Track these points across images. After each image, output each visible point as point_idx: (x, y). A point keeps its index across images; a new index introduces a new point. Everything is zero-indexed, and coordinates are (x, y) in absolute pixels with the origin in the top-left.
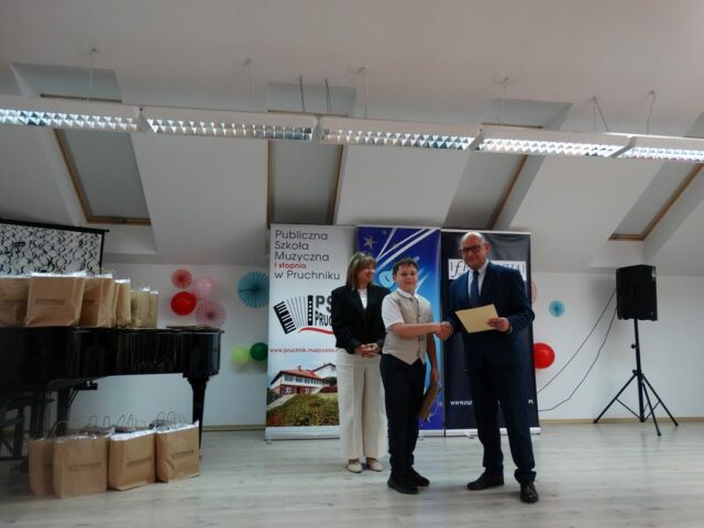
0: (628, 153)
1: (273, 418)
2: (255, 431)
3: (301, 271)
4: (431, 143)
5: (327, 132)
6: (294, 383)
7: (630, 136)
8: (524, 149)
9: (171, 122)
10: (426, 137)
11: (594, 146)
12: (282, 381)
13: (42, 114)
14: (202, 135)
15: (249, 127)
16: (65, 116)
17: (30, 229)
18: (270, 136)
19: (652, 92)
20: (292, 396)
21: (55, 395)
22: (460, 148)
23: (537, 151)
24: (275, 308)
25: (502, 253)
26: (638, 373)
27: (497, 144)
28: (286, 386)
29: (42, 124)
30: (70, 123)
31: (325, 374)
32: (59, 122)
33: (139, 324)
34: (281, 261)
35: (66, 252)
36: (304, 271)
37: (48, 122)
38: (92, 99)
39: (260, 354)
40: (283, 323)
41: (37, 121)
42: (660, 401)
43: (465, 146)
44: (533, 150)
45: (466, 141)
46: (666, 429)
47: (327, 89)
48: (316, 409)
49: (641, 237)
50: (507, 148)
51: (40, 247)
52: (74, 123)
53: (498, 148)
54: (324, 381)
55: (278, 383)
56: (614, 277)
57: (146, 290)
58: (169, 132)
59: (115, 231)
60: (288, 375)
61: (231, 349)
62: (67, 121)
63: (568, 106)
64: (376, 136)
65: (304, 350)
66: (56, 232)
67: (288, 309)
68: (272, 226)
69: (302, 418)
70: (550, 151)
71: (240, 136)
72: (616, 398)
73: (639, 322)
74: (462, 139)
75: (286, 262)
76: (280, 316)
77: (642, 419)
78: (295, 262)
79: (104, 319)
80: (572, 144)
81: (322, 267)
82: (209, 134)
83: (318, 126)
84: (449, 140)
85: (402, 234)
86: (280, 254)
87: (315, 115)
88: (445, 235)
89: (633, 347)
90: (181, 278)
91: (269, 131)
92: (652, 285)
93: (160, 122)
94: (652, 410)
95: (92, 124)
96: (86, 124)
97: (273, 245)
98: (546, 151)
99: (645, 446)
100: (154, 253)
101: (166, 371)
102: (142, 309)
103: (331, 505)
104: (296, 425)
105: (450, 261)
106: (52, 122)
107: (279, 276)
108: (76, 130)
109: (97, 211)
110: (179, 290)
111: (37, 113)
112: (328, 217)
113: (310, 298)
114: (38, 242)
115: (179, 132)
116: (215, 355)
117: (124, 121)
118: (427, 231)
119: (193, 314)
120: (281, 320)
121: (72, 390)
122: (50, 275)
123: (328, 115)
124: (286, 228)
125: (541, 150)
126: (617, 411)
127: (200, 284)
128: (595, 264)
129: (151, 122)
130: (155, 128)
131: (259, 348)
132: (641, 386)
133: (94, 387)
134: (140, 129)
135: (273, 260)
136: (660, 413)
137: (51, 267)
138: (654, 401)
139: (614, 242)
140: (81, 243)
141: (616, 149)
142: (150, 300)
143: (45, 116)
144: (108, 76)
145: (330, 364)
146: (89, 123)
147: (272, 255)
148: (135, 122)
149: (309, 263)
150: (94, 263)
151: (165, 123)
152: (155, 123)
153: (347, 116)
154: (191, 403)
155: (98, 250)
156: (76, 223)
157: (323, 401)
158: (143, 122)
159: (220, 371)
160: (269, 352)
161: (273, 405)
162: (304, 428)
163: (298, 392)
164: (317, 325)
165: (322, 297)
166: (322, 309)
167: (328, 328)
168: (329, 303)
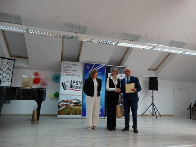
0: (154, 49)
1: (60, 113)
2: (55, 116)
3: (69, 74)
4: (105, 43)
5: (79, 37)
6: (66, 103)
7: (154, 45)
8: (129, 46)
9: (35, 31)
10: (104, 41)
11: (146, 47)
12: (63, 103)
14: (44, 35)
15: (57, 34)
16: (5, 27)
18: (63, 37)
19: (160, 34)
20: (65, 107)
22: (113, 44)
23: (132, 47)
24: (62, 83)
25: (122, 72)
26: (153, 103)
27: (121, 44)
30: (6, 29)
31: (75, 101)
32: (3, 29)
34: (64, 71)
35: (3, 65)
38: (13, 23)
39: (57, 95)
40: (64, 88)
42: (157, 111)
43: (114, 44)
44: (131, 46)
45: (114, 43)
47: (79, 27)
48: (71, 110)
49: (155, 70)
50: (124, 45)
52: (8, 29)
54: (74, 103)
55: (61, 103)
56: (148, 79)
58: (35, 34)
59: (18, 60)
60: (64, 101)
61: (49, 94)
62: (5, 28)
64: (91, 39)
67: (65, 84)
69: (67, 113)
71: (55, 36)
72: (147, 110)
73: (154, 91)
75: (65, 71)
76: (63, 86)
78: (68, 71)
80: (140, 46)
81: (75, 73)
82: (46, 35)
83: (76, 36)
84: (110, 42)
85: (96, 66)
86: (64, 69)
87: (75, 33)
88: (107, 66)
89: (152, 97)
90: (36, 74)
91: (63, 36)
92: (157, 82)
93: (32, 31)
94: (155, 113)
95: (13, 30)
96: (11, 30)
97: (62, 67)
98: (134, 47)
99: (153, 120)
100: (28, 66)
101: (31, 99)
103: (74, 136)
104: (66, 115)
105: (108, 73)
106: (1, 29)
107: (63, 75)
108: (8, 31)
109: (13, 54)
110: (36, 77)
112: (77, 60)
113: (71, 81)
115: (38, 34)
116: (44, 95)
117: (22, 30)
118: (103, 65)
119: (39, 84)
121: (3, 103)
123: (79, 33)
124: (66, 62)
125: (133, 47)
126: (147, 113)
127: (41, 76)
128: (144, 76)
129: (30, 31)
130: (31, 33)
132: (153, 106)
133: (10, 103)
134: (27, 33)
136: (157, 113)
138: (156, 110)
139: (149, 71)
140: (8, 62)
141: (151, 48)
144: (18, 17)
145: (76, 99)
147: (62, 69)
148: (25, 30)
149: (71, 72)
150: (11, 68)
151: (34, 31)
152: (31, 31)
153: (84, 34)
154: (37, 108)
155: (13, 65)
156: (7, 57)
157: (73, 108)
158: (27, 31)
159: (46, 99)
160: (60, 96)
161: (60, 109)
162: (68, 116)
163: (67, 106)
164: (73, 88)
165: (75, 81)
166: (74, 84)
167: (76, 89)
168: (76, 83)
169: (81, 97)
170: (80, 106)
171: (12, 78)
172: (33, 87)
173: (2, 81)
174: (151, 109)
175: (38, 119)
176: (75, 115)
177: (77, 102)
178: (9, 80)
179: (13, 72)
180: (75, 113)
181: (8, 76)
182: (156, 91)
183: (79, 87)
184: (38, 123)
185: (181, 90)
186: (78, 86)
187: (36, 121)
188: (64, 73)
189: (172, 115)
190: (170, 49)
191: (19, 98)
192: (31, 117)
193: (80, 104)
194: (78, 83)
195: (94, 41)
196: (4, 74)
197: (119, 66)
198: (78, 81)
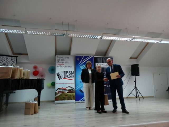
0: (133, 40)
1: (56, 99)
2: (53, 102)
3: (63, 66)
4: (92, 37)
5: (69, 35)
6: (61, 91)
7: (134, 36)
8: (112, 39)
9: (33, 32)
10: (90, 36)
11: (126, 38)
12: (59, 90)
13: (2, 30)
14: (40, 35)
15: (51, 33)
19: (138, 27)
20: (61, 94)
21: (5, 95)
22: (98, 38)
23: (114, 39)
24: (57, 74)
26: (136, 87)
28: (59, 91)
29: (2, 32)
30: (9, 32)
33: (25, 78)
34: (58, 63)
35: (8, 61)
36: (64, 66)
37: (4, 31)
38: (14, 26)
39: (53, 84)
40: (59, 77)
43: (99, 38)
44: (113, 39)
45: (99, 37)
48: (66, 97)
49: (136, 58)
50: (108, 39)
51: (2, 60)
53: (106, 39)
54: (68, 90)
55: (57, 91)
56: (131, 67)
57: (27, 70)
58: (32, 34)
59: (19, 57)
61: (47, 83)
62: (8, 31)
63: (121, 30)
64: (79, 35)
65: (63, 83)
66: (5, 57)
67: (60, 74)
68: (56, 55)
69: (63, 99)
70: (117, 39)
71: (49, 35)
72: (131, 93)
73: (136, 76)
74: (98, 36)
75: (59, 63)
76: (58, 76)
77: (136, 97)
78: (61, 64)
79: (17, 77)
80: (121, 38)
81: (67, 65)
82: (42, 35)
83: (66, 33)
84: (95, 37)
86: (58, 61)
87: (66, 30)
88: (95, 58)
89: (134, 82)
90: (35, 67)
91: (55, 34)
92: (138, 68)
94: (138, 95)
95: (14, 32)
96: (13, 32)
97: (56, 60)
99: (137, 103)
100: (29, 62)
102: (26, 74)
105: (96, 63)
106: (5, 32)
107: (58, 67)
109: (15, 52)
110: (35, 70)
112: (69, 53)
113: (65, 72)
114: (1, 59)
115: (35, 34)
116: (43, 84)
117: (22, 31)
118: (91, 56)
119: (38, 75)
120: (58, 77)
122: (4, 67)
123: (69, 31)
124: (59, 56)
126: (131, 96)
127: (40, 69)
128: (127, 64)
129: (28, 32)
130: (29, 33)
131: (53, 83)
132: (136, 90)
133: (15, 93)
134: (25, 33)
135: (56, 63)
136: (140, 96)
137: (4, 65)
138: (139, 93)
139: (130, 59)
140: (11, 59)
141: (131, 39)
142: (28, 72)
143: (3, 30)
144: (18, 21)
145: (69, 86)
151: (31, 32)
153: (73, 31)
154: (38, 96)
155: (16, 61)
156: (10, 55)
157: (68, 95)
159: (44, 88)
160: (56, 84)
161: (56, 96)
162: (63, 101)
163: (62, 93)
164: (66, 78)
165: (68, 71)
166: (68, 74)
167: (69, 78)
168: (69, 73)
169: (74, 84)
170: (74, 92)
174: (134, 92)
176: (70, 100)
177: (71, 89)
180: (69, 98)
182: (138, 76)
183: (71, 77)
185: (160, 74)
186: (71, 75)
189: (153, 97)
190: (148, 39)
191: (22, 88)
193: (73, 91)
194: (71, 73)
197: (105, 56)
198: (70, 72)
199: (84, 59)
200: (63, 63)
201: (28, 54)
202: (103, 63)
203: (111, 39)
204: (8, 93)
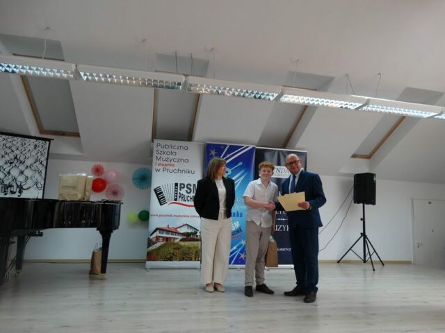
0: (365, 108)
1: (151, 256)
2: (140, 263)
3: (171, 168)
4: (252, 95)
5: (191, 86)
6: (165, 235)
8: (306, 102)
9: (95, 74)
10: (249, 91)
11: (346, 103)
12: (157, 233)
13: (13, 66)
14: (114, 83)
15: (143, 80)
16: (28, 67)
17: (4, 137)
18: (155, 86)
19: (379, 74)
20: (163, 243)
21: (15, 239)
22: (269, 99)
24: (155, 190)
26: (364, 235)
27: (291, 98)
28: (159, 237)
29: (13, 72)
30: (31, 72)
31: (184, 230)
32: (24, 71)
34: (159, 162)
35: (26, 151)
36: (174, 168)
37: (17, 71)
38: (45, 58)
39: (144, 217)
40: (159, 199)
41: (10, 70)
42: (375, 251)
43: (272, 98)
44: (311, 103)
45: (273, 96)
46: (377, 267)
47: (192, 60)
48: (177, 251)
49: (369, 157)
50: (297, 101)
51: (9, 148)
53: (291, 101)
54: (183, 234)
55: (154, 235)
56: (352, 179)
58: (93, 80)
59: (57, 140)
60: (161, 230)
61: (127, 214)
62: (29, 71)
63: (332, 79)
64: (220, 89)
65: (171, 216)
66: (20, 139)
67: (163, 191)
68: (155, 140)
69: (169, 256)
70: (321, 104)
71: (137, 85)
72: (351, 249)
73: (365, 205)
74: (270, 94)
75: (162, 162)
76: (157, 195)
77: (365, 261)
78: (168, 163)
80: (333, 101)
81: (184, 166)
82: (119, 83)
83: (185, 81)
84: (263, 94)
85: (233, 148)
86: (159, 157)
87: (185, 75)
88: (258, 150)
89: (362, 220)
90: (97, 170)
91: (155, 83)
92: (374, 184)
93: (88, 74)
94: (370, 256)
95: (45, 73)
96: (41, 73)
97: (155, 152)
98: (318, 104)
99: (365, 274)
100: (81, 154)
101: (86, 226)
103: (184, 309)
104: (164, 260)
106: (20, 71)
107: (158, 171)
108: (35, 77)
109: (46, 127)
110: (96, 177)
111: (10, 65)
112: (189, 137)
113: (176, 185)
114: (8, 145)
115: (100, 81)
116: (117, 217)
117: (65, 72)
118: (247, 147)
119: (105, 191)
120: (158, 197)
121: (26, 236)
123: (191, 75)
124: (163, 142)
125: (316, 103)
126: (351, 256)
127: (109, 174)
128: (344, 170)
129: (82, 74)
130: (85, 78)
131: (144, 214)
132: (365, 242)
133: (41, 235)
134: (75, 78)
135: (154, 161)
136: (375, 258)
137: (16, 161)
138: (372, 251)
139: (353, 159)
140: (36, 146)
141: (358, 105)
143: (15, 67)
145: (187, 225)
146: (43, 72)
147: (154, 158)
148: (72, 73)
149: (176, 164)
150: (43, 159)
151: (91, 75)
152: (85, 75)
153: (202, 77)
154: (100, 245)
155: (47, 150)
156: (33, 134)
157: (181, 246)
158: (77, 73)
159: (120, 227)
160: (150, 216)
161: (151, 248)
162: (169, 262)
163: (167, 241)
164: (180, 201)
165: (184, 185)
166: (183, 191)
167: (186, 203)
168: (188, 188)
170: (198, 240)
171: (45, 180)
172: (92, 199)
173: (24, 187)
174: (359, 248)
175: (103, 270)
176: (187, 260)
177: (189, 231)
178: (39, 185)
179: (46, 168)
180: (185, 256)
181: (37, 175)
182: (370, 206)
184: (103, 279)
185: (430, 203)
186: (191, 195)
187: (100, 275)
188: (158, 167)
189: (409, 263)
190: (405, 107)
191: (61, 225)
192: (88, 267)
193: (197, 236)
194: (192, 188)
195: (226, 92)
196: (28, 173)
197: (284, 148)
198: (190, 185)
199: (228, 152)
200: (172, 162)
201: (81, 135)
202: (279, 167)
203: (304, 102)
204: (25, 236)
